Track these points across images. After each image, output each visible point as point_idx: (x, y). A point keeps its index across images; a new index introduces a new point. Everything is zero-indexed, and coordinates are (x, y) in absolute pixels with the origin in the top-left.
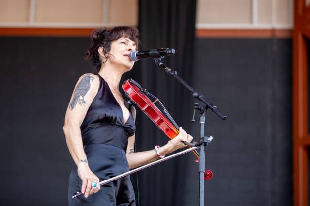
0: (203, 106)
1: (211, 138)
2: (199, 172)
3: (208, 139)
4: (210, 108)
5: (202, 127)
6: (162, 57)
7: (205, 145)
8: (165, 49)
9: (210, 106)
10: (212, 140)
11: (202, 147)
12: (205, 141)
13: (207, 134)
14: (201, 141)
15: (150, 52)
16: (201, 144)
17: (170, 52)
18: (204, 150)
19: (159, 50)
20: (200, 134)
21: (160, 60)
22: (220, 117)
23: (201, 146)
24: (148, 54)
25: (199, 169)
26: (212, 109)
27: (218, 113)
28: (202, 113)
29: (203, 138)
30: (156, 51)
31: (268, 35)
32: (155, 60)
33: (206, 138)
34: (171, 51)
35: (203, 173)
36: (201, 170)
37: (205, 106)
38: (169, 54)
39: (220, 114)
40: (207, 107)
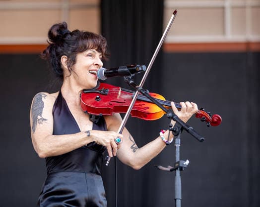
0: (179, 128)
1: (187, 162)
2: (175, 200)
3: (184, 163)
4: (186, 129)
5: (178, 150)
6: (132, 75)
7: (181, 169)
8: (135, 66)
9: (186, 127)
10: (189, 164)
11: (178, 172)
12: (181, 165)
13: (183, 158)
14: (177, 165)
15: (119, 70)
16: (177, 169)
17: (140, 69)
18: (180, 175)
19: (128, 67)
20: (175, 158)
21: (130, 78)
22: (197, 138)
23: (177, 170)
24: (117, 72)
25: (175, 197)
26: (188, 131)
27: (195, 134)
28: (177, 135)
29: (178, 162)
30: (125, 68)
31: (242, 48)
32: (125, 78)
33: (181, 162)
34: (142, 68)
35: (180, 200)
36: (176, 197)
37: (180, 128)
38: (140, 71)
39: (197, 136)
40: (182, 128)
